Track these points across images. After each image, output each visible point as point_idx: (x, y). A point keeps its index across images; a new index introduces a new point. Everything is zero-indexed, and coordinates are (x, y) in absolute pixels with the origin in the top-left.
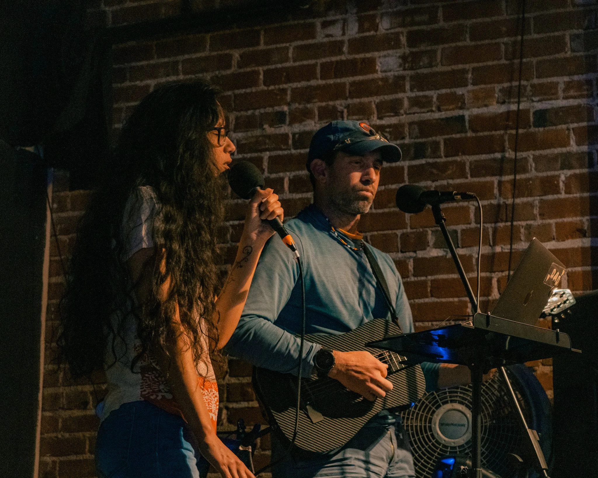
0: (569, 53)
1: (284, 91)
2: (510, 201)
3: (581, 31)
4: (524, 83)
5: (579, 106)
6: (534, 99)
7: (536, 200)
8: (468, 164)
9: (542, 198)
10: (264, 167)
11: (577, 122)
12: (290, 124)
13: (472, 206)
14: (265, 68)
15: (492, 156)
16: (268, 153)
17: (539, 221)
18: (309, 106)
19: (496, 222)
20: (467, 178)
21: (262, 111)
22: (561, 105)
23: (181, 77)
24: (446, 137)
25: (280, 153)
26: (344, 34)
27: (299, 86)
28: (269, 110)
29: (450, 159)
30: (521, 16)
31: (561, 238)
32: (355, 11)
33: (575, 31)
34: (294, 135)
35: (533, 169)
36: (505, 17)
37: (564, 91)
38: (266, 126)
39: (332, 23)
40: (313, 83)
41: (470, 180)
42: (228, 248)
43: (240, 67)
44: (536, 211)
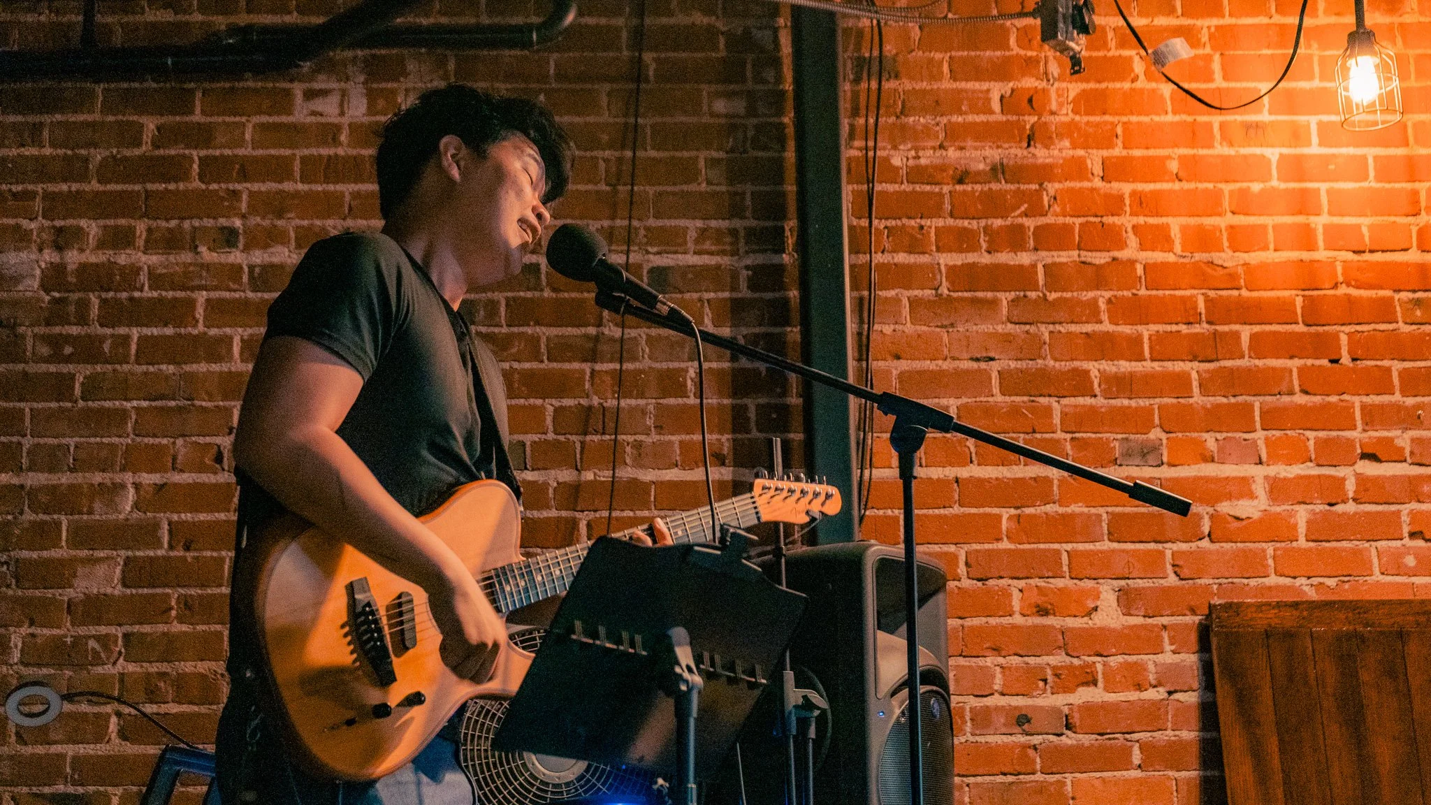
0: (704, 185)
1: (235, 194)
2: (611, 403)
3: (722, 155)
4: (635, 223)
5: (718, 267)
6: (650, 249)
7: (650, 404)
8: (544, 340)
9: (659, 401)
10: (197, 316)
11: (715, 292)
12: (247, 249)
13: (550, 405)
14: (203, 153)
15: (583, 330)
16: (204, 293)
17: (655, 437)
18: (280, 223)
19: (585, 434)
20: (542, 361)
21: (196, 223)
22: (690, 263)
23: (48, 151)
24: (510, 294)
25: (226, 295)
26: (342, 114)
27: (263, 189)
28: (208, 223)
29: (515, 330)
30: (632, 120)
31: (686, 465)
32: (362, 78)
33: (715, 154)
34: (251, 268)
35: (646, 356)
36: (605, 118)
37: (697, 242)
38: (203, 249)
39: (324, 93)
40: (288, 186)
41: (546, 365)
42: (127, 445)
43: (156, 146)
44: (650, 422)
